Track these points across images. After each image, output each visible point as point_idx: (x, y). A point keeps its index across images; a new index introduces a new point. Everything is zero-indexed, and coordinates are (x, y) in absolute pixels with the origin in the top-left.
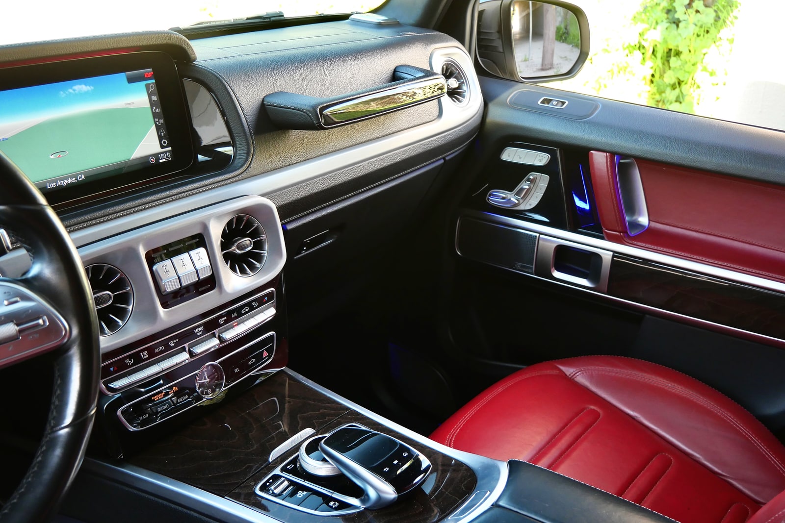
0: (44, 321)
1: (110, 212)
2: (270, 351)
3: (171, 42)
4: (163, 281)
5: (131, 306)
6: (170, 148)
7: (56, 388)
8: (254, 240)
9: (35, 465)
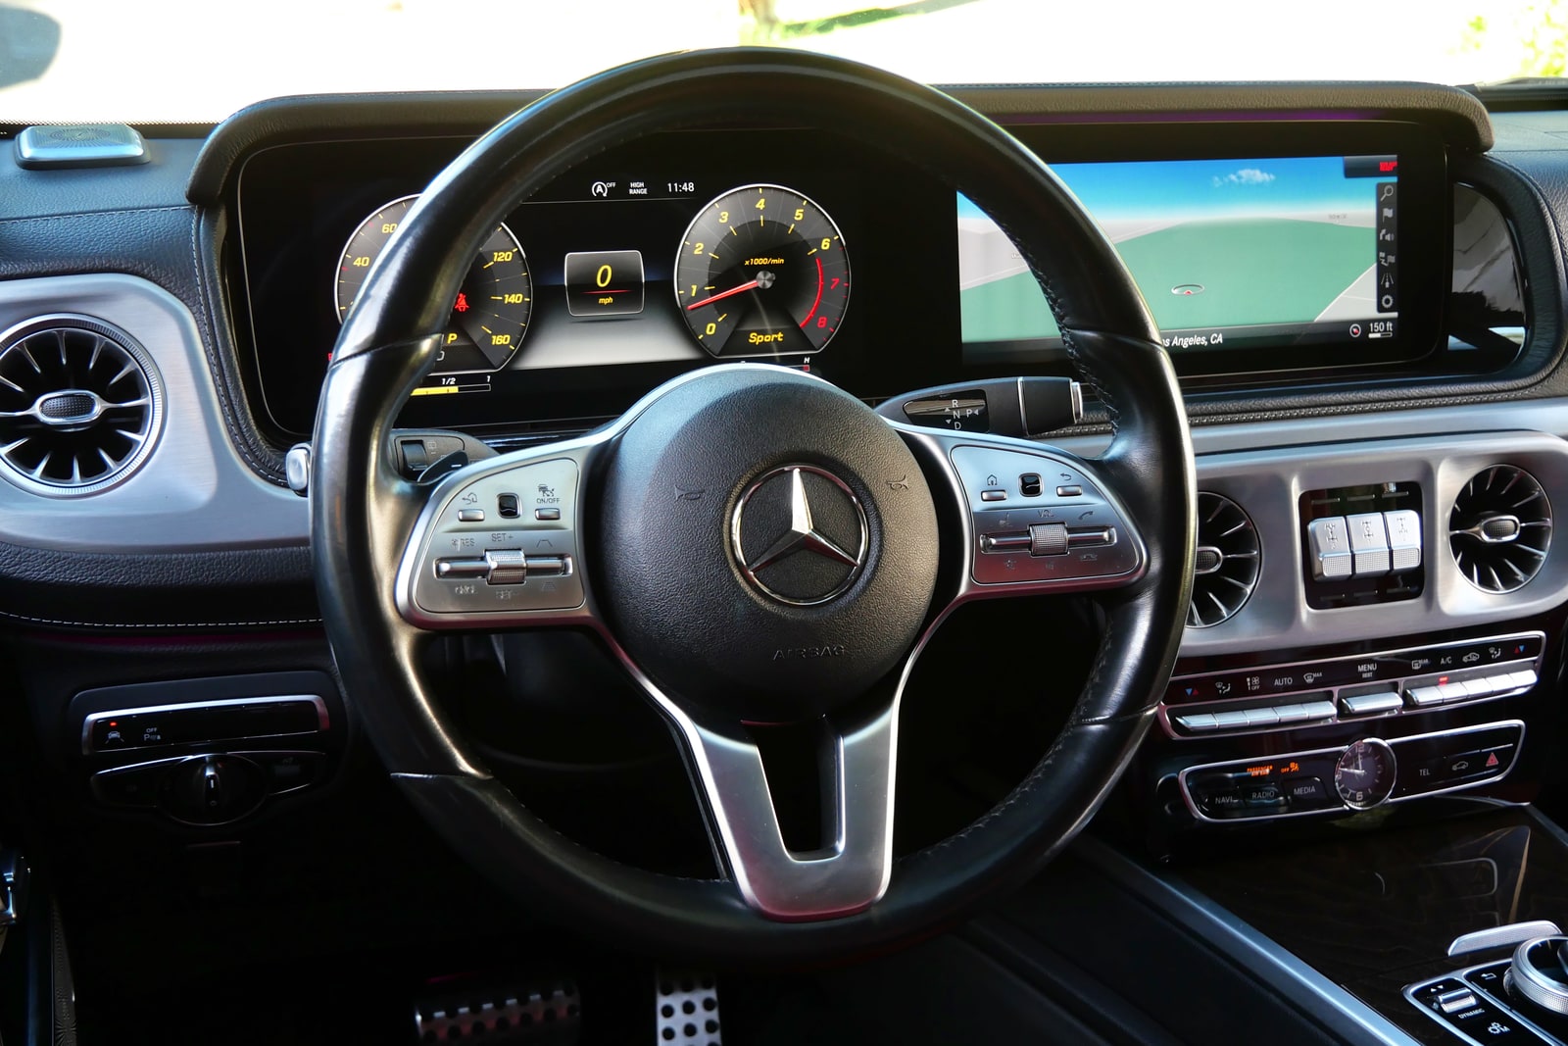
0: (1110, 537)
1: (1253, 406)
2: (1504, 757)
3: (1448, 106)
4: (1321, 555)
5: (1252, 586)
6: (1395, 315)
7: (1101, 655)
8: (1523, 525)
9: (1040, 769)
